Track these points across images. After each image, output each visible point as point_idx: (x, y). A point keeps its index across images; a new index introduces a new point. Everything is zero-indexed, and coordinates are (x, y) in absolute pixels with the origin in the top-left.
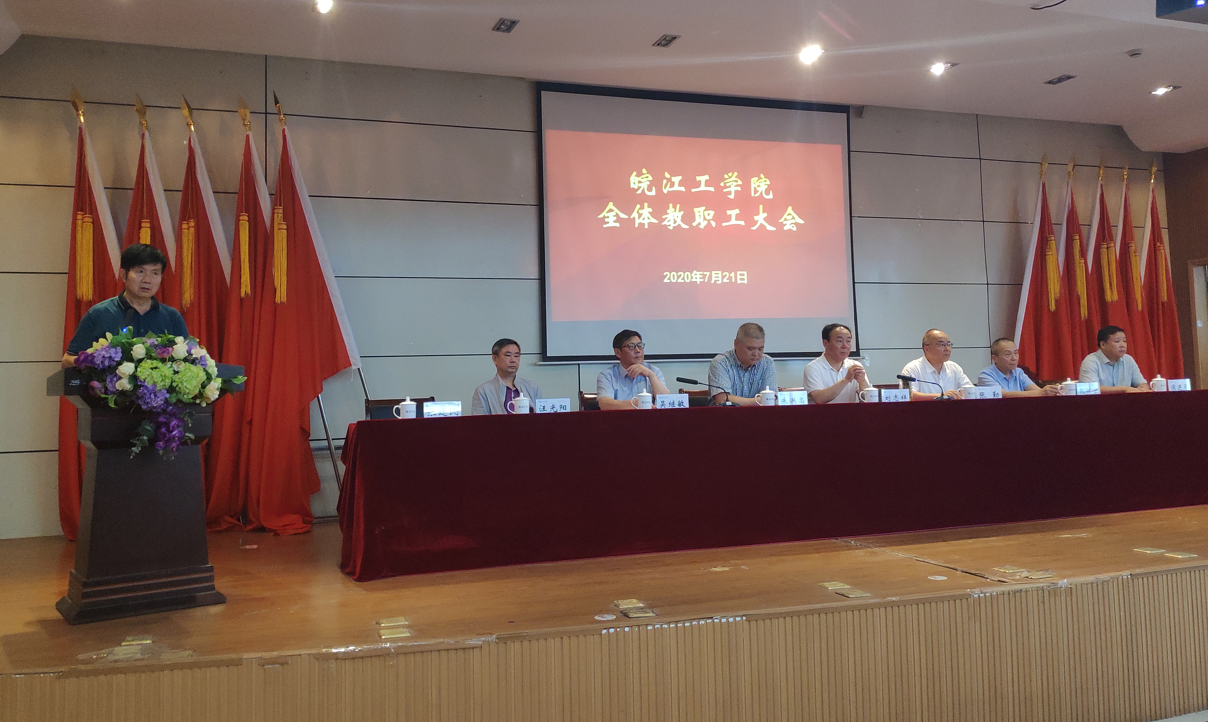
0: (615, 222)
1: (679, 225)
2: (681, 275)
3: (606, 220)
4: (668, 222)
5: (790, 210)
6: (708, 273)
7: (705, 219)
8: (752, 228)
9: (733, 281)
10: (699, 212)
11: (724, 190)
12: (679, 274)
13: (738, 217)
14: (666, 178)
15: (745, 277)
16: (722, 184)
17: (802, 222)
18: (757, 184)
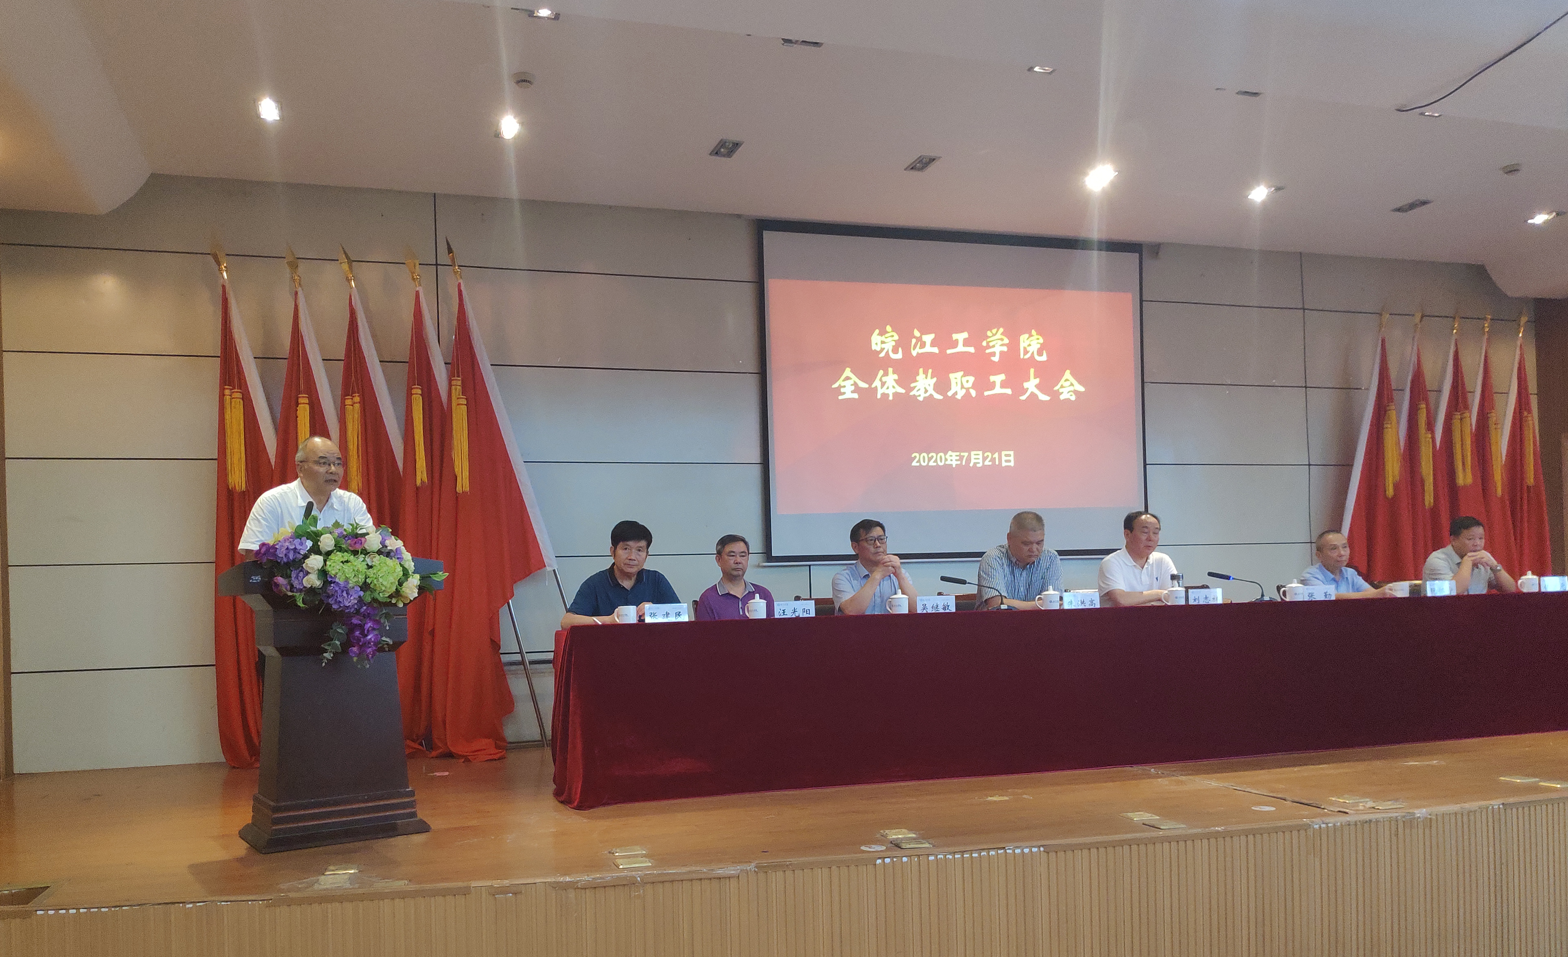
0: (853, 391)
1: (931, 395)
2: (932, 457)
3: (843, 390)
4: (917, 391)
5: (1068, 374)
6: (966, 454)
7: (962, 387)
8: (1021, 398)
9: (997, 463)
10: (956, 378)
11: (987, 351)
12: (930, 455)
13: (1003, 385)
14: (915, 337)
15: (1012, 458)
16: (984, 344)
17: (1081, 389)
18: (1027, 342)
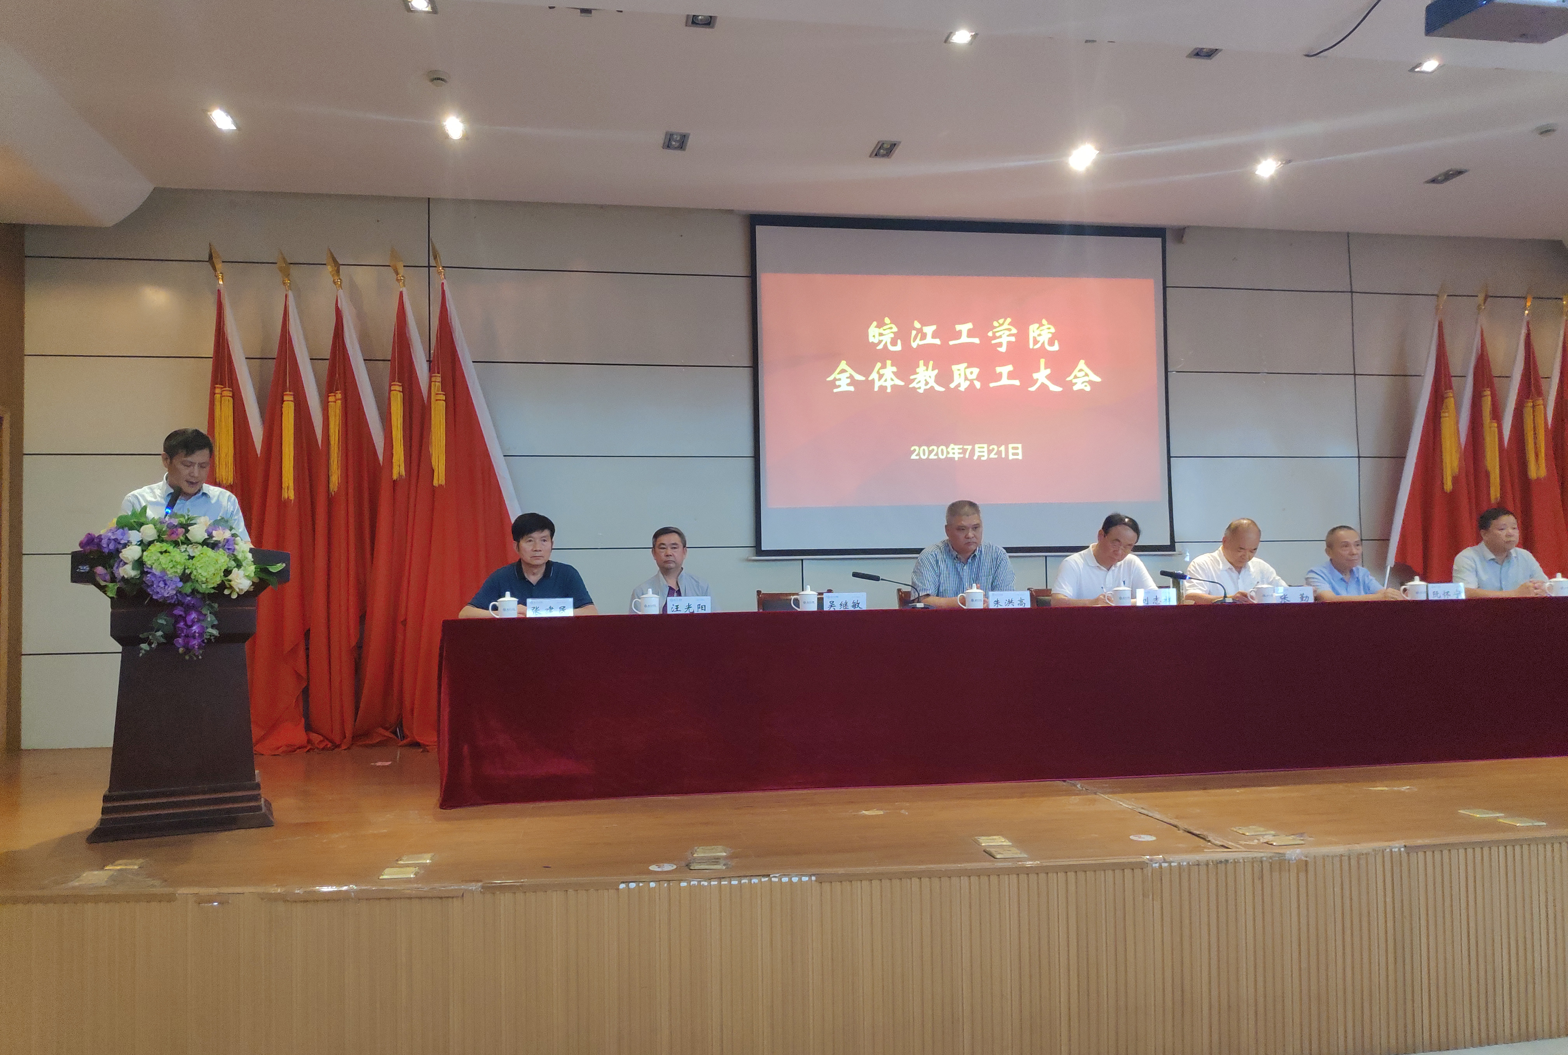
0: (848, 385)
1: (932, 387)
2: (933, 450)
3: (837, 383)
4: (917, 383)
5: (1082, 364)
6: (969, 447)
7: (966, 378)
8: (1030, 389)
9: (1003, 456)
10: (959, 370)
11: (993, 342)
13: (1011, 376)
14: (915, 329)
15: (1020, 451)
16: (990, 334)
17: (1098, 379)
18: (1038, 332)
